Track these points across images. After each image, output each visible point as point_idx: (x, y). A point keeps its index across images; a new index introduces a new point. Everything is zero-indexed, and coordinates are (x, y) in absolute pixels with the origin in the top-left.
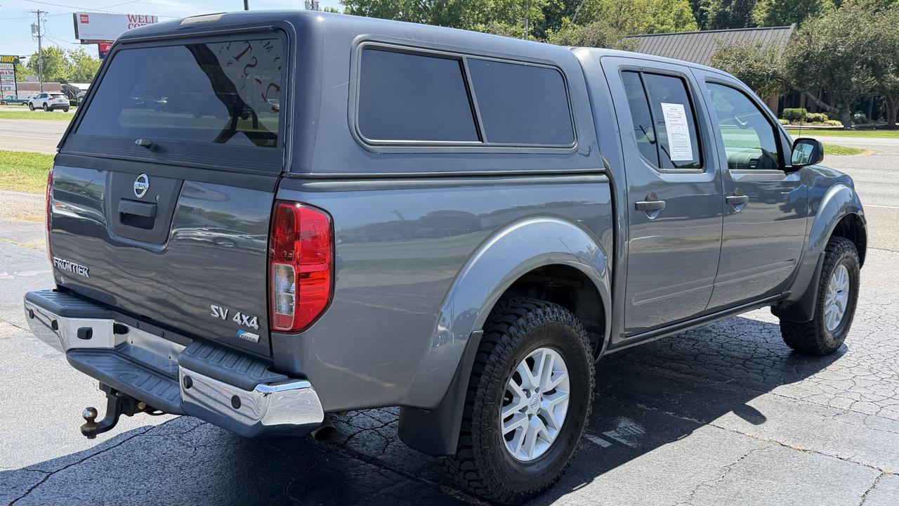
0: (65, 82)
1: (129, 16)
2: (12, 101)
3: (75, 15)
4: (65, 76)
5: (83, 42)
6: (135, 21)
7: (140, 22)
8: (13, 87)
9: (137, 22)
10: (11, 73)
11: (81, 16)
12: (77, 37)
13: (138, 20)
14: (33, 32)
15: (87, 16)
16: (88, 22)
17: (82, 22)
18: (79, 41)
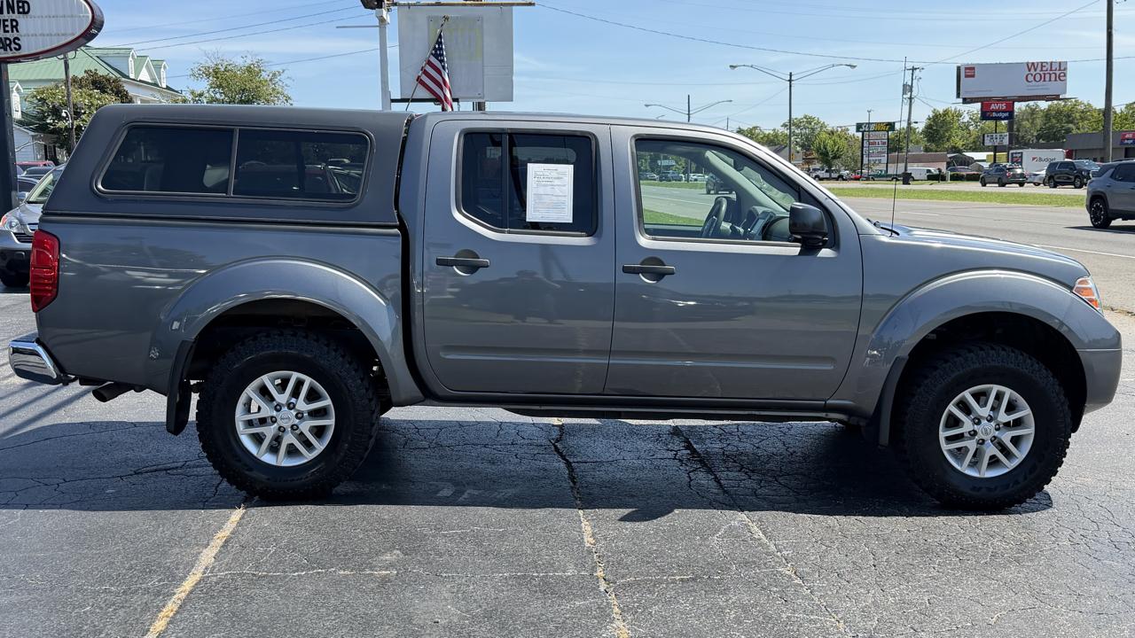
0: (959, 151)
1: (1028, 64)
2: (880, 176)
3: (959, 68)
4: (960, 144)
5: (965, 101)
6: (1035, 70)
7: (1042, 70)
8: (884, 160)
9: (1038, 71)
10: (884, 143)
11: (966, 69)
12: (958, 96)
13: (1039, 68)
14: (904, 93)
15: (974, 68)
16: (973, 76)
17: (966, 76)
18: (960, 100)
